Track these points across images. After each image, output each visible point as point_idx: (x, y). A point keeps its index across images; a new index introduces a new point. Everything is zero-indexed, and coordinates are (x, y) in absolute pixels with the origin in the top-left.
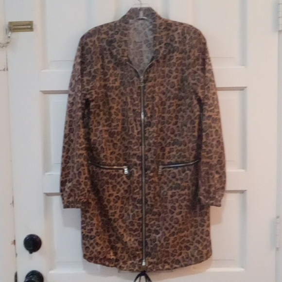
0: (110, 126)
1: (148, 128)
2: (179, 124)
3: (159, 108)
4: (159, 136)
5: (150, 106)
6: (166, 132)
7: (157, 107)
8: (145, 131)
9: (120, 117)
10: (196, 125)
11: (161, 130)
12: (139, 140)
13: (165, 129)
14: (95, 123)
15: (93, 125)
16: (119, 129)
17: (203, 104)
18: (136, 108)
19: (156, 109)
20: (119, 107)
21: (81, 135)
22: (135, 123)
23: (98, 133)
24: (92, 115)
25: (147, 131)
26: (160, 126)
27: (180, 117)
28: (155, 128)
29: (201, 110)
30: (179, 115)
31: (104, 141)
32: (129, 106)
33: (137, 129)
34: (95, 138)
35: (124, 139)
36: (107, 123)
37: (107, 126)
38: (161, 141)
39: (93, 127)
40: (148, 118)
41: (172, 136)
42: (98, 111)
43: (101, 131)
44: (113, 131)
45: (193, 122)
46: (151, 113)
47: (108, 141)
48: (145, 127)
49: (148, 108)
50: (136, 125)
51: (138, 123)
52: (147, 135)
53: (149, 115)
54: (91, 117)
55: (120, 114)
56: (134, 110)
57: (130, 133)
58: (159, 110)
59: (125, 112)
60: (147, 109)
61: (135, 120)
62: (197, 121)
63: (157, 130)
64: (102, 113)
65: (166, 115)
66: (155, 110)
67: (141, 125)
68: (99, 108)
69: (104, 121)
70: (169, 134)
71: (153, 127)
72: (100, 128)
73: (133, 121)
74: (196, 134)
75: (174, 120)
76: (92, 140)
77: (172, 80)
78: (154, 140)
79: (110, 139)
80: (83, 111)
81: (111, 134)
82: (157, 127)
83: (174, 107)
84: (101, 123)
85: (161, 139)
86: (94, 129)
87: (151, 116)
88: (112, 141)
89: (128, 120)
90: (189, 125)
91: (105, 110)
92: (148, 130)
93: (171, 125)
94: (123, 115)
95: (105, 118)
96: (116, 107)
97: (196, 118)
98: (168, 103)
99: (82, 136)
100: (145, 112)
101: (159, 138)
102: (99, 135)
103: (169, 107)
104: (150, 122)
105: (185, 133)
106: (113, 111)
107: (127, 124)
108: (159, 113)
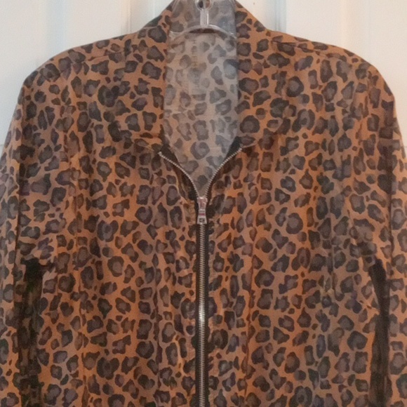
0: (104, 344)
1: (218, 351)
2: (312, 342)
3: (252, 292)
4: (249, 377)
5: (226, 284)
6: (272, 366)
7: (247, 287)
8: (207, 360)
9: (134, 314)
10: (368, 349)
11: (258, 358)
12: (188, 389)
13: (269, 358)
14: (57, 335)
15: (50, 341)
16: (131, 351)
17: (391, 284)
18: (181, 289)
19: (243, 293)
20: (132, 284)
21: (9, 373)
22: (177, 333)
23: (63, 365)
24: (47, 310)
25: (216, 362)
26: (253, 345)
27: (314, 321)
28: (239, 353)
29: (383, 303)
30: (312, 313)
31: (80, 390)
32: (163, 284)
33: (184, 354)
34: (56, 382)
35: (144, 380)
36: (95, 333)
37: (94, 340)
38: (258, 391)
39: (48, 347)
40: (218, 320)
41: (290, 377)
42: (65, 297)
43: (75, 359)
44: (111, 356)
45: (356, 340)
46: (229, 304)
47: (95, 388)
48: (209, 348)
49: (218, 291)
50: (182, 341)
51: (188, 336)
52: (214, 372)
53: (221, 311)
54: (43, 315)
55: (134, 306)
56: (176, 297)
57: (164, 364)
58: (253, 297)
59: (150, 301)
60: (214, 294)
61: (179, 327)
62: (370, 337)
63: (246, 359)
64: (76, 305)
65: (274, 315)
66: (241, 299)
67: (195, 342)
68: (70, 289)
69: (84, 330)
70: (281, 372)
71: (232, 349)
72: (71, 350)
73: (171, 330)
74: (366, 376)
75: (298, 329)
76: (44, 389)
77: (291, 208)
78: (235, 389)
79: (101, 381)
80: (19, 299)
81: (105, 368)
82: (245, 349)
83: (299, 290)
84: (75, 334)
85: (255, 384)
86: (52, 352)
87: (229, 316)
88: (107, 389)
89: (156, 325)
90: (343, 347)
91: (91, 293)
92: (219, 356)
93: (288, 345)
94: (145, 308)
95: (89, 317)
96: (121, 286)
97: (366, 329)
98: (279, 277)
99: (10, 379)
100: (208, 300)
101: (250, 382)
102: (65, 371)
103: (283, 289)
104: (224, 333)
105: (332, 373)
106: (112, 298)
107: (156, 338)
108: (251, 305)
